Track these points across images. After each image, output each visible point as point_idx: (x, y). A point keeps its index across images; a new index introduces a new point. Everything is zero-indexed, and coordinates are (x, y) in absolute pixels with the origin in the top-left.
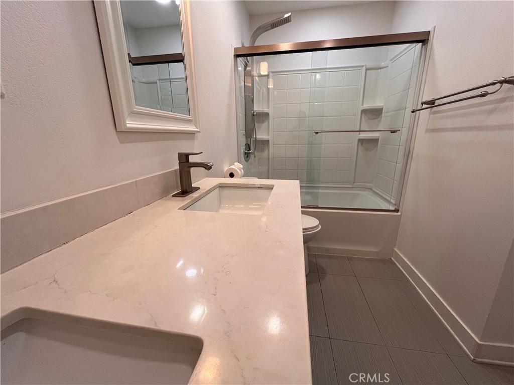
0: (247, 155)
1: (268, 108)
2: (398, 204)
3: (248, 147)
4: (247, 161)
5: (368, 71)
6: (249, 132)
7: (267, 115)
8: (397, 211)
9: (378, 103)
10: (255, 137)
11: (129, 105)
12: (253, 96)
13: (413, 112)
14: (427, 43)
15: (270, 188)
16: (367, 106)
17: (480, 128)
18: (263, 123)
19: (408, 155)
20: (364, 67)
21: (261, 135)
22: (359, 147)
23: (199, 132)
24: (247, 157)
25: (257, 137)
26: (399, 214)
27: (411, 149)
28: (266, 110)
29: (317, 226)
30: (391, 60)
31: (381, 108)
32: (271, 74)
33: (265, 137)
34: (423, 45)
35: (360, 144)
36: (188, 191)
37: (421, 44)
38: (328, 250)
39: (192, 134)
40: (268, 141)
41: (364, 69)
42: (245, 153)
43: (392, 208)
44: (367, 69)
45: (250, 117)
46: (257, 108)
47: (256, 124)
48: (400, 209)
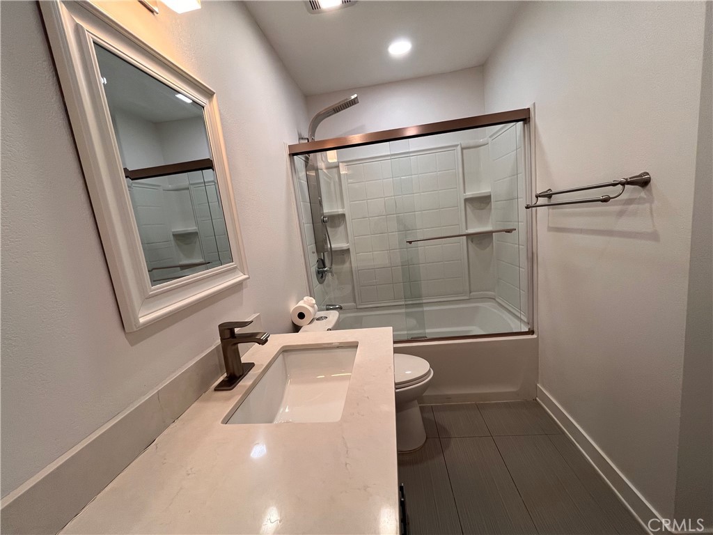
0: (321, 275)
1: (343, 207)
2: (531, 322)
3: (322, 263)
4: (321, 283)
5: (464, 151)
6: (321, 243)
7: (343, 216)
8: (531, 332)
9: (484, 190)
10: (329, 246)
11: (142, 290)
12: (321, 197)
13: (527, 208)
14: (529, 121)
15: (354, 346)
16: (469, 194)
17: (610, 233)
18: (339, 226)
19: (532, 258)
20: (459, 146)
21: (337, 244)
22: (469, 244)
23: (248, 278)
24: (322, 277)
25: (333, 246)
26: (535, 336)
27: (535, 251)
28: (340, 211)
29: (428, 373)
30: (490, 137)
31: (489, 194)
32: (340, 164)
33: (344, 245)
34: (524, 124)
35: (470, 242)
36: (238, 375)
37: (521, 123)
38: (448, 398)
39: (238, 287)
40: (348, 250)
41: (459, 148)
42: (318, 272)
43: (525, 329)
44: (463, 149)
45: (319, 224)
46: (327, 210)
47: (329, 229)
48: (535, 329)
